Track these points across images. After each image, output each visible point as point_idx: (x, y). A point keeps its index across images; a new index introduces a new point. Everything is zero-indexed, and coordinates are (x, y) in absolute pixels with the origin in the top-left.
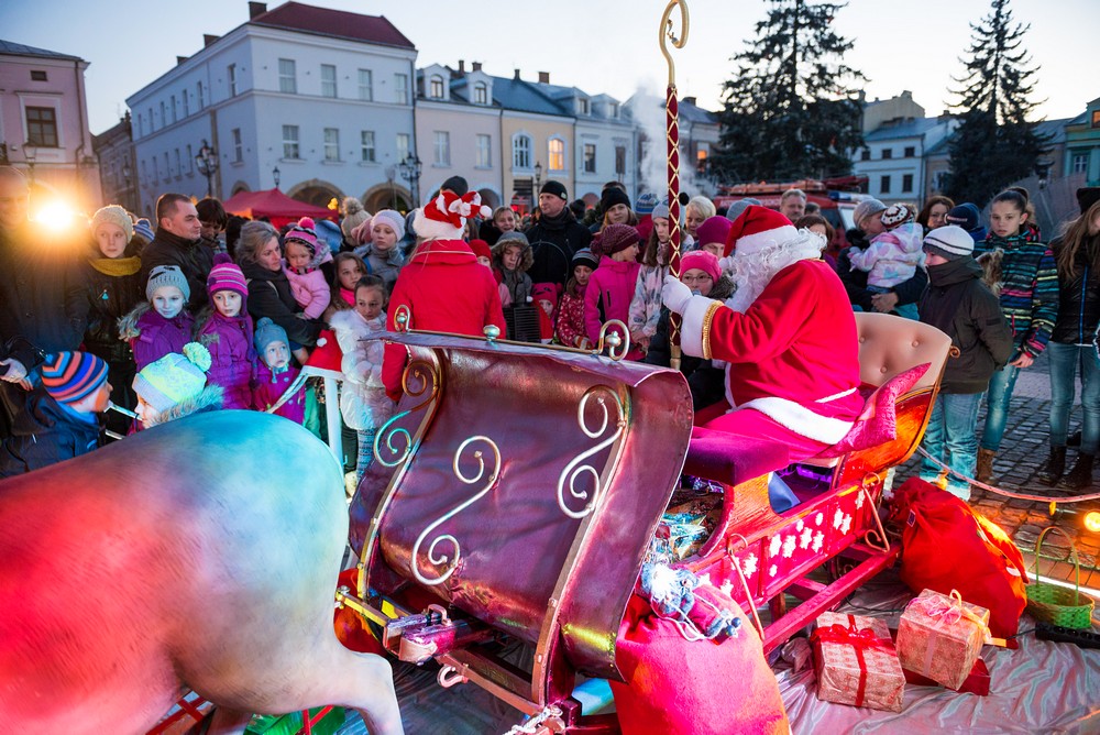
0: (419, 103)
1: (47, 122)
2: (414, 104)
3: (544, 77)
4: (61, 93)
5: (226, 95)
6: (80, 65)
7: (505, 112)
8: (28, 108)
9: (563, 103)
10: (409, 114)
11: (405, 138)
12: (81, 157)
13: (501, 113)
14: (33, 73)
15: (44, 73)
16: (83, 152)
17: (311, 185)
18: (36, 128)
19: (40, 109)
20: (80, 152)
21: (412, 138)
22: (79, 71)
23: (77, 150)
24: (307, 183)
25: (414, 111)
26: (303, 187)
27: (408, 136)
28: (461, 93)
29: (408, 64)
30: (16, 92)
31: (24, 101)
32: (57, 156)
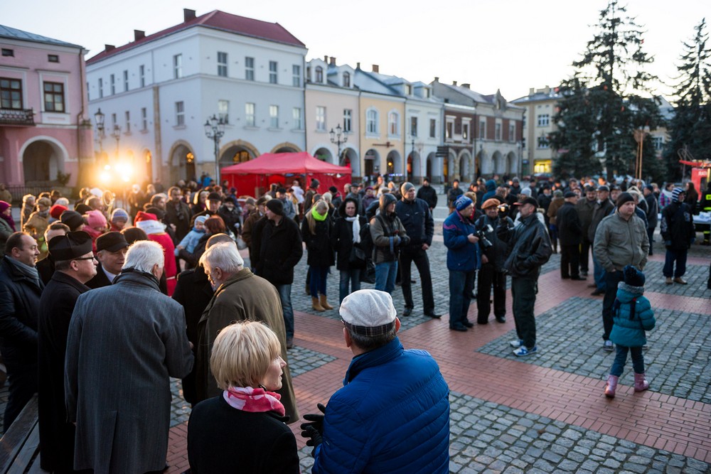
0: (308, 86)
1: (57, 93)
2: (305, 86)
3: (376, 68)
4: (69, 72)
5: (171, 76)
6: (83, 52)
7: (363, 94)
8: (45, 83)
9: (395, 87)
10: (301, 94)
11: (298, 110)
12: (81, 120)
13: (360, 94)
14: (50, 56)
15: (57, 57)
16: (82, 117)
17: (236, 144)
18: (49, 98)
19: (53, 84)
20: (80, 116)
21: (302, 110)
22: (82, 56)
23: (78, 116)
24: (233, 142)
25: (304, 92)
26: (231, 145)
27: (300, 109)
28: (333, 79)
29: (301, 58)
30: (37, 71)
31: (43, 77)
32: (64, 119)
